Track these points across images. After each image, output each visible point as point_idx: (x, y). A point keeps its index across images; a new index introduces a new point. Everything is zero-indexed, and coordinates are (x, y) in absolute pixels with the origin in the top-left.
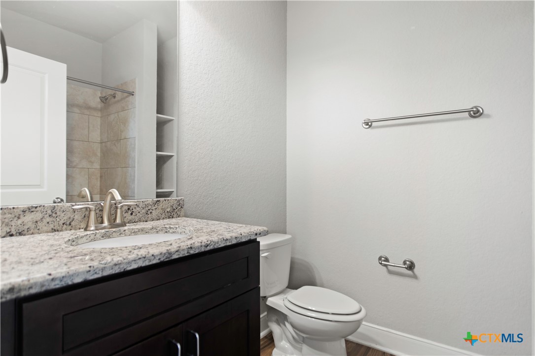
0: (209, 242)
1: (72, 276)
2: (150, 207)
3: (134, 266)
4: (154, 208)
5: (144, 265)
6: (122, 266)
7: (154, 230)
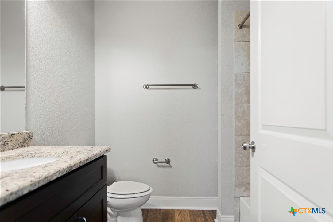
0: (88, 158)
1: (22, 190)
2: (6, 139)
3: (55, 178)
4: (9, 140)
5: (59, 176)
6: (48, 179)
7: (21, 157)
